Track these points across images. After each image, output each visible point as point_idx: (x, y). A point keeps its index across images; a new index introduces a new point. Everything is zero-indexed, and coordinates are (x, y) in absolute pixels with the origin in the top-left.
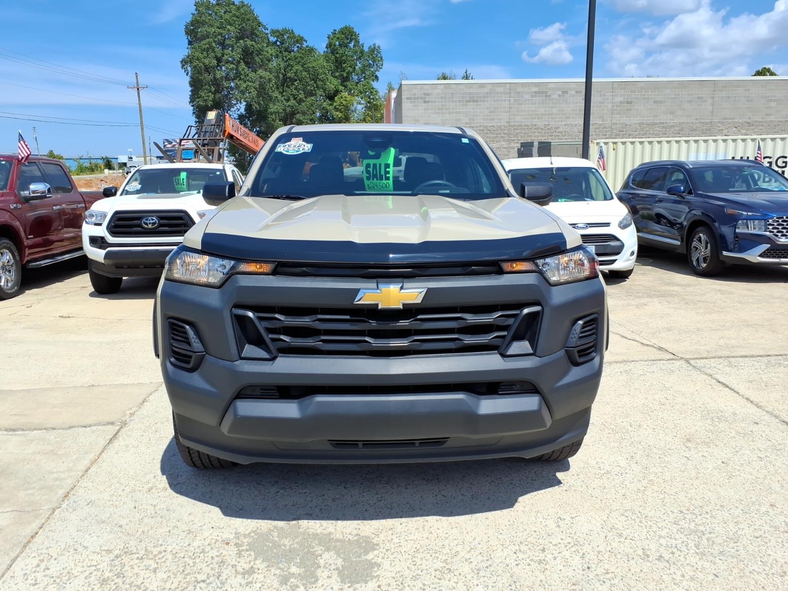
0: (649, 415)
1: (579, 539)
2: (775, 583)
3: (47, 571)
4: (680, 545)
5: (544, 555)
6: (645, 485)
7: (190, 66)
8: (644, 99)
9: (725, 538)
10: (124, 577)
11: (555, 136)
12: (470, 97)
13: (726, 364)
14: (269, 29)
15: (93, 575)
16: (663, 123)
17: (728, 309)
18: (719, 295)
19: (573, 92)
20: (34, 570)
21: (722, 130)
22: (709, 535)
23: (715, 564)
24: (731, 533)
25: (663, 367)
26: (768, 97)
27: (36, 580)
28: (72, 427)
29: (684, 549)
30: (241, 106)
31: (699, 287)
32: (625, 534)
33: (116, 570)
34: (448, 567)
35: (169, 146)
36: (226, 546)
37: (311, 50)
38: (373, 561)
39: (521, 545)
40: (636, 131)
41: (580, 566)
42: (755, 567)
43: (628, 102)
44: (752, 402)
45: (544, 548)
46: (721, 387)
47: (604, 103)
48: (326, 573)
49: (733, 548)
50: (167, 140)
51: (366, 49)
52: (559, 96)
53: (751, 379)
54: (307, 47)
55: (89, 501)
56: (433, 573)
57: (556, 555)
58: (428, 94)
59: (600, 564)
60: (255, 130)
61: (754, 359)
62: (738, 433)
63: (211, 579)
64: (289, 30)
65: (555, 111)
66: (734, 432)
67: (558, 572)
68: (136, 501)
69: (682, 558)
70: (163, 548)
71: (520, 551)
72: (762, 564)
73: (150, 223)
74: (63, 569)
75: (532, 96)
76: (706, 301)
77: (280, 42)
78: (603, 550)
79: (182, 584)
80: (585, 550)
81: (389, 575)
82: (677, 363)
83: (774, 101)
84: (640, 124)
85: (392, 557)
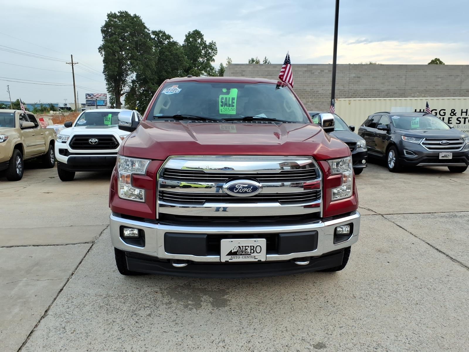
0: (361, 240)
1: (323, 291)
2: (412, 307)
3: (73, 303)
4: (370, 293)
5: (307, 297)
6: (356, 269)
7: (104, 51)
8: (367, 75)
9: (391, 290)
10: (110, 305)
11: (317, 96)
12: (268, 73)
13: (402, 217)
14: (151, 30)
15: (95, 305)
16: (378, 89)
17: (407, 191)
18: (403, 184)
19: (327, 71)
20: (66, 302)
21: (411, 94)
22: (384, 289)
23: (386, 300)
24: (395, 289)
25: (370, 218)
26: (437, 75)
27: (68, 306)
28: (68, 244)
29: (372, 295)
30: (134, 75)
31: (393, 180)
32: (345, 289)
33: (106, 302)
34: (262, 301)
35: (89, 98)
36: (156, 293)
37: (175, 43)
38: (227, 299)
39: (296, 293)
40: (363, 94)
41: (323, 301)
42: (404, 302)
43: (358, 77)
44: (412, 234)
45: (307, 294)
46: (398, 228)
47: (344, 77)
48: (205, 304)
49: (395, 294)
50: (88, 94)
51: (207, 43)
52: (319, 73)
53: (413, 224)
54: (173, 41)
55: (85, 276)
56: (255, 304)
57: (312, 297)
58: (244, 71)
59: (333, 300)
60: (141, 89)
61: (417, 215)
62: (403, 248)
63: (152, 306)
64: (162, 32)
65: (316, 81)
66: (402, 248)
67: (313, 303)
68: (108, 276)
69: (371, 298)
70: (126, 294)
71: (296, 295)
72: (407, 300)
73: (93, 142)
74: (80, 302)
75: (303, 73)
76: (396, 187)
77: (157, 38)
78: (335, 295)
79: (138, 308)
80: (326, 295)
81: (235, 304)
82: (377, 217)
83: (440, 78)
84: (365, 90)
85: (236, 297)
